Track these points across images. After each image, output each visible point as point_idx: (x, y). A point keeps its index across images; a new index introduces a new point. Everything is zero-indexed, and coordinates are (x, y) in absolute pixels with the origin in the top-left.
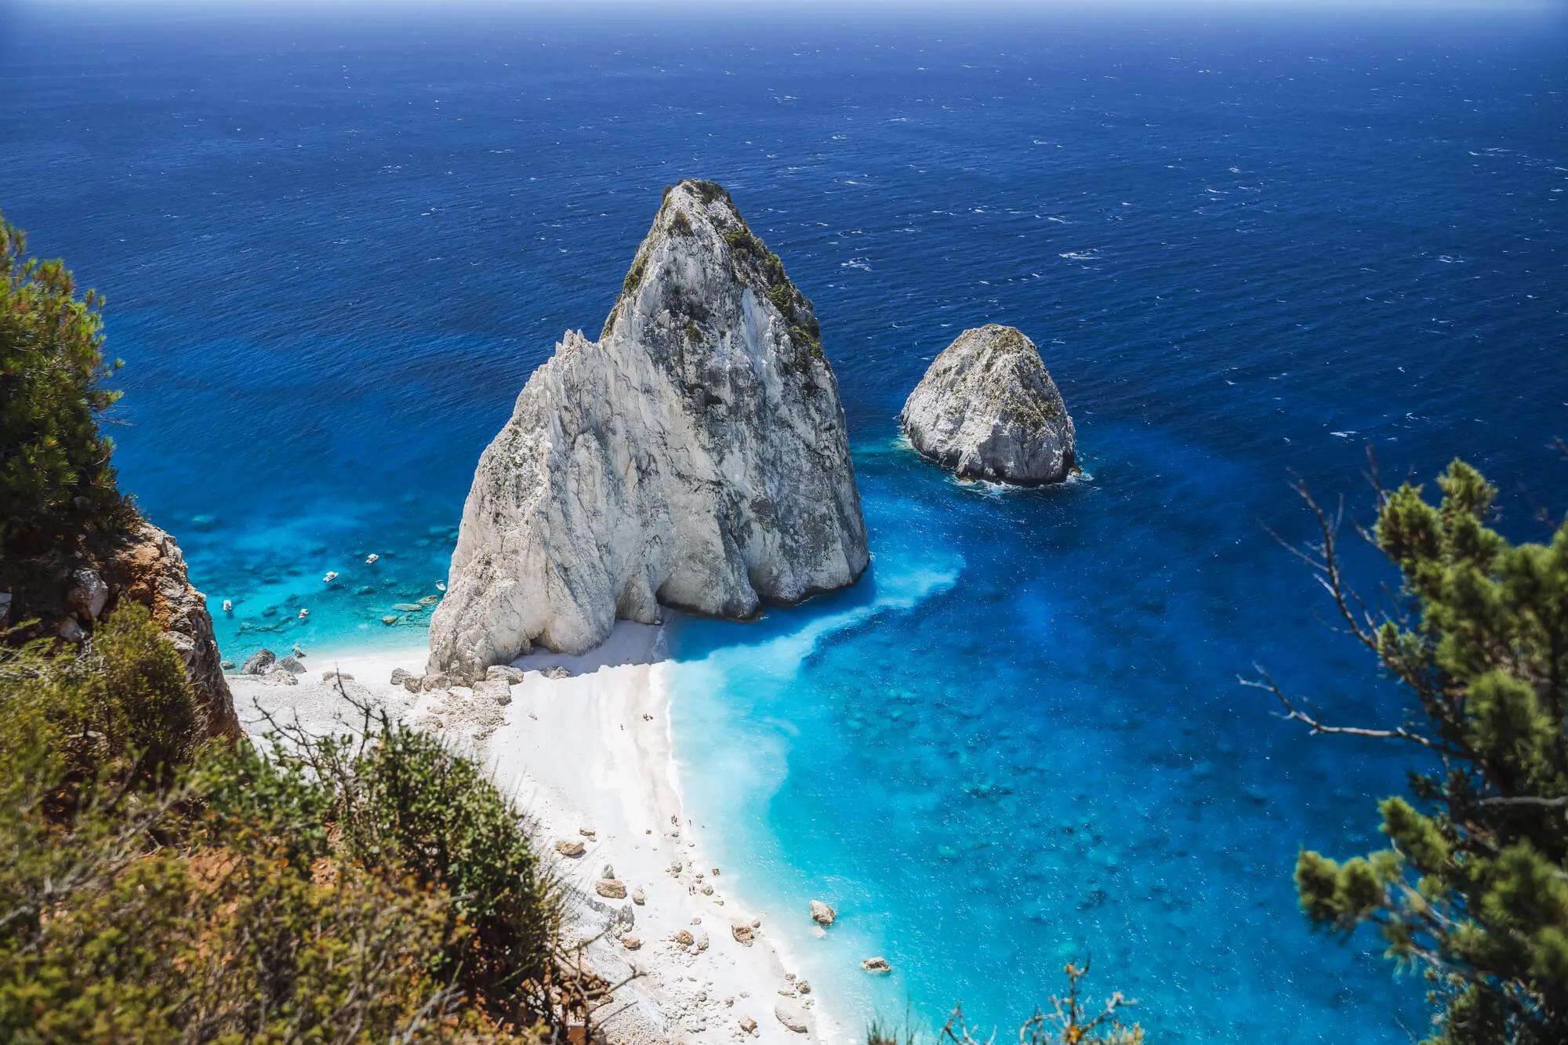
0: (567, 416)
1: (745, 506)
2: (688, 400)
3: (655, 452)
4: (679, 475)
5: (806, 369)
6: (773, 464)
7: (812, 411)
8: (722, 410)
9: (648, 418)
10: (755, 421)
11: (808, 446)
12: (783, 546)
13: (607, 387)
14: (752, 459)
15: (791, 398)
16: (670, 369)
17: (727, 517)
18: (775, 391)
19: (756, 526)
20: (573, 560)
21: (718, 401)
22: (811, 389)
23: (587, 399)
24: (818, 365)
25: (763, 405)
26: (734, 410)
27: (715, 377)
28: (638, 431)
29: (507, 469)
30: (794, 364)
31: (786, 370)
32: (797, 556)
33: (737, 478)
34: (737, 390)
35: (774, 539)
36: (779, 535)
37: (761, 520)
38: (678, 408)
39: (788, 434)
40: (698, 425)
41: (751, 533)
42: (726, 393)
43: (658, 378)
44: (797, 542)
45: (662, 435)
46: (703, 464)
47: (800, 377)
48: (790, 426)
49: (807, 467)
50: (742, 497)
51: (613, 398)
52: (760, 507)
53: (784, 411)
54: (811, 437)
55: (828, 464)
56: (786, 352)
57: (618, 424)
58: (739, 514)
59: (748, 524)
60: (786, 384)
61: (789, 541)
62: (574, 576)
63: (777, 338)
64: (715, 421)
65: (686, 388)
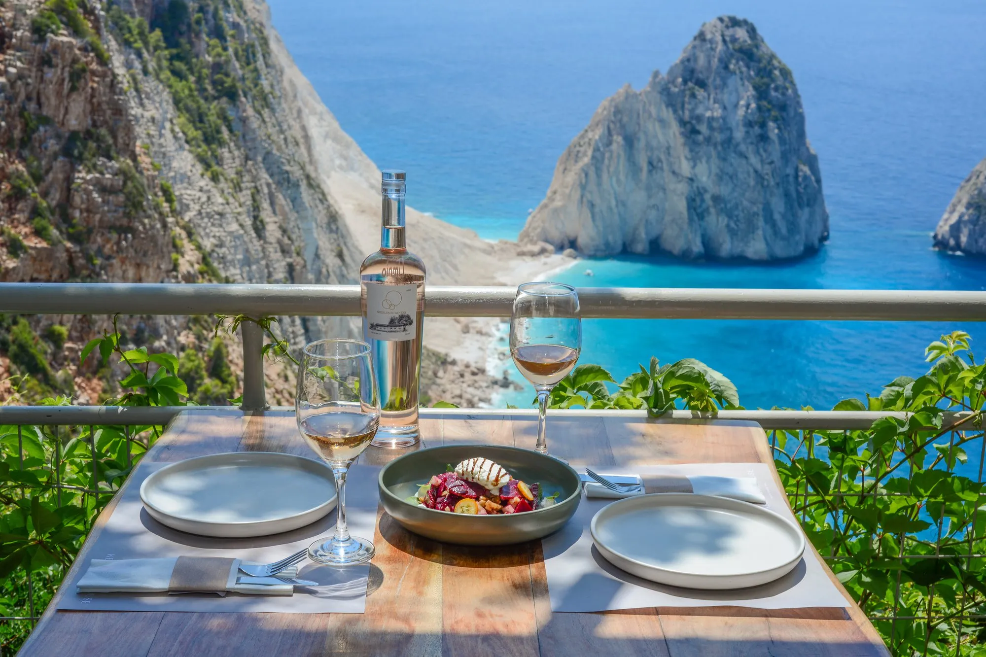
0: (612, 126)
1: (707, 197)
2: (683, 130)
3: (663, 157)
4: (674, 173)
5: (763, 125)
6: (731, 177)
7: (761, 151)
8: (700, 138)
9: (661, 137)
10: (720, 148)
11: (756, 171)
12: (728, 226)
13: (638, 115)
14: (715, 170)
15: (749, 141)
16: (675, 111)
17: (694, 200)
18: (739, 134)
19: (712, 210)
20: (597, 201)
21: (698, 132)
22: (764, 138)
23: (625, 119)
24: (771, 124)
25: (728, 142)
26: (708, 140)
27: (699, 119)
28: (654, 143)
29: (575, 146)
30: (756, 123)
31: (749, 124)
32: (736, 235)
33: (704, 179)
34: (711, 128)
35: (723, 221)
36: (726, 220)
37: (715, 207)
38: (677, 134)
39: (744, 162)
40: (685, 144)
41: (709, 213)
42: (703, 128)
43: (668, 114)
44: (737, 226)
45: (668, 148)
46: (685, 168)
47: (757, 130)
48: (746, 158)
49: (752, 183)
50: (706, 191)
51: (642, 122)
52: (716, 199)
53: (743, 147)
54: (759, 167)
55: (766, 183)
56: (752, 114)
57: (641, 136)
58: (703, 200)
59: (708, 208)
60: (747, 132)
61: (732, 225)
62: (597, 210)
63: (748, 106)
64: (696, 143)
65: (683, 123)
